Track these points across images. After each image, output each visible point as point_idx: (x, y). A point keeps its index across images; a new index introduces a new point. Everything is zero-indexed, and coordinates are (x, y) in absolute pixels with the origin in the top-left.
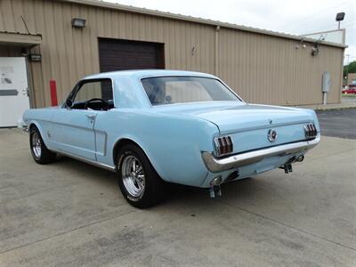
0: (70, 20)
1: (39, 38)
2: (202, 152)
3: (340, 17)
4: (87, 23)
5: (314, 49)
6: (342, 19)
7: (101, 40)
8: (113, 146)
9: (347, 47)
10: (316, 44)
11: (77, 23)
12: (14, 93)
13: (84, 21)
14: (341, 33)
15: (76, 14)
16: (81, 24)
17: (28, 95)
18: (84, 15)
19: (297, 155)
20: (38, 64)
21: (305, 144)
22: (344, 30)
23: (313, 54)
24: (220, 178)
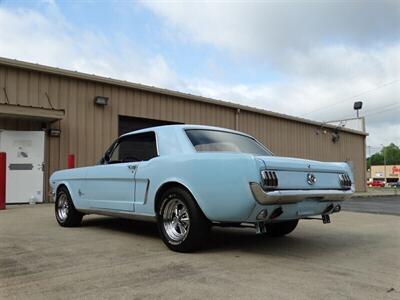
0: (93, 98)
1: (62, 113)
2: (251, 183)
3: (358, 106)
4: (109, 102)
5: (335, 136)
6: (360, 108)
7: (122, 119)
8: (155, 193)
9: (368, 135)
10: (336, 131)
11: (99, 101)
12: (29, 167)
13: (107, 99)
14: (360, 121)
15: (99, 92)
16: (103, 102)
17: (43, 170)
18: (107, 93)
19: (335, 204)
20: (57, 139)
21: (341, 192)
22: (363, 118)
23: (334, 140)
24: (266, 212)
